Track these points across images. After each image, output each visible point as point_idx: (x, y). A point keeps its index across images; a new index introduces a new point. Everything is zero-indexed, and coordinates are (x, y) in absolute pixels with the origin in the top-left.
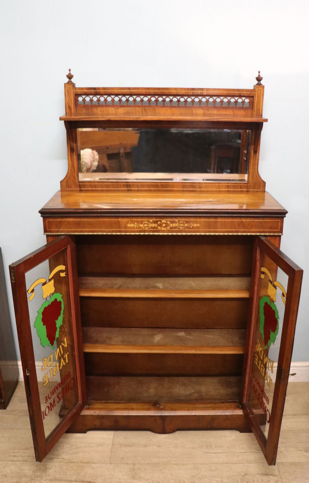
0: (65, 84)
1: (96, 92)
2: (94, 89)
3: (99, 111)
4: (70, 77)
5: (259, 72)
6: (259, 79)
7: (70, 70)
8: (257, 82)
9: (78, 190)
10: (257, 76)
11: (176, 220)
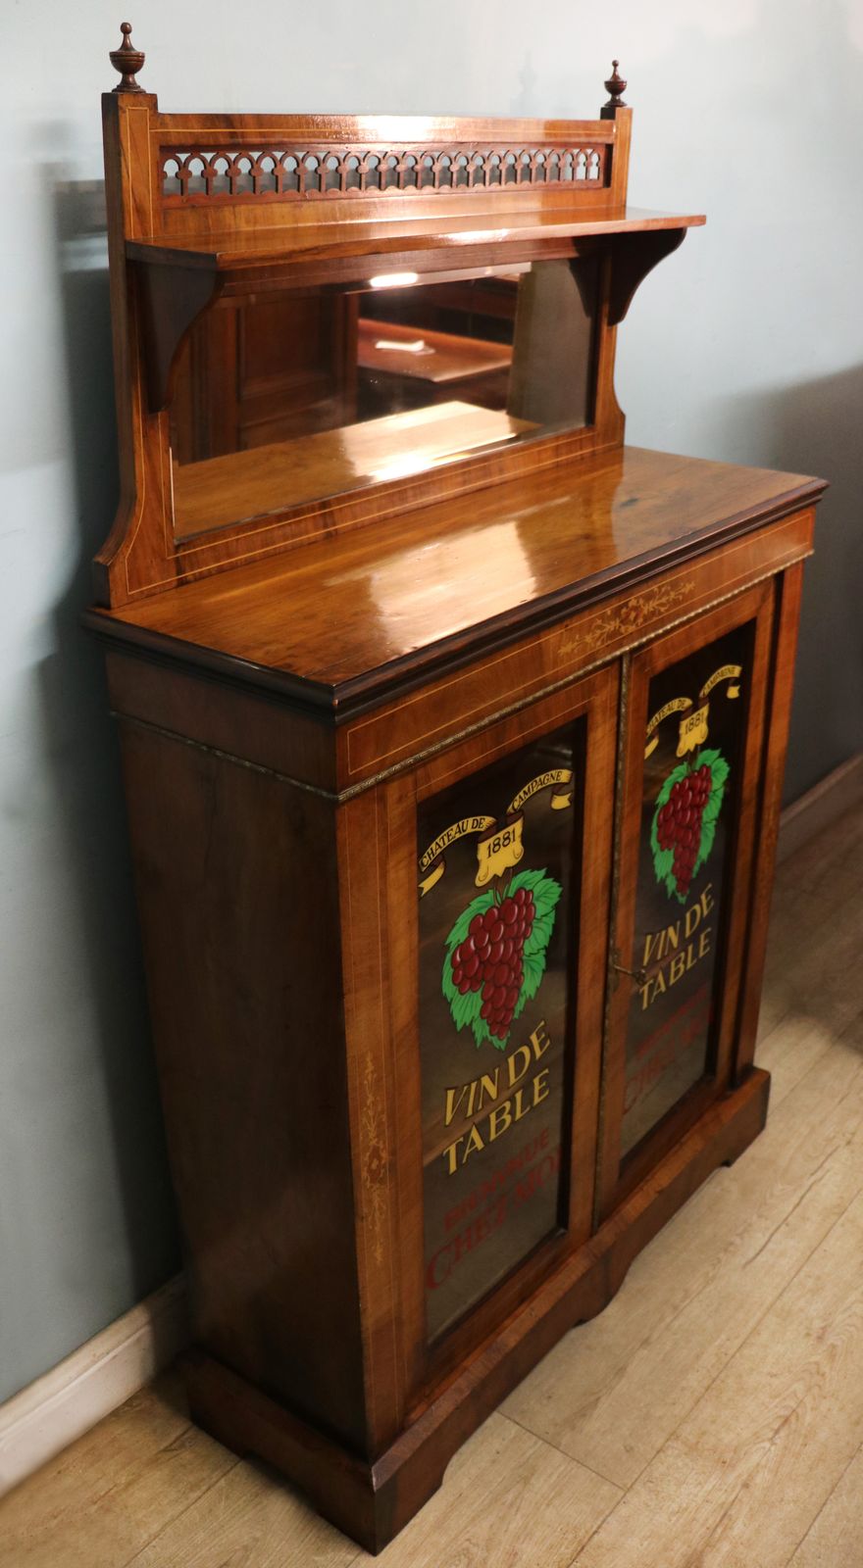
0: (105, 96)
1: (233, 135)
2: (227, 120)
3: (243, 220)
4: (127, 61)
5: (615, 64)
6: (615, 86)
7: (126, 30)
8: (608, 97)
9: (174, 584)
10: (608, 77)
11: (655, 588)
